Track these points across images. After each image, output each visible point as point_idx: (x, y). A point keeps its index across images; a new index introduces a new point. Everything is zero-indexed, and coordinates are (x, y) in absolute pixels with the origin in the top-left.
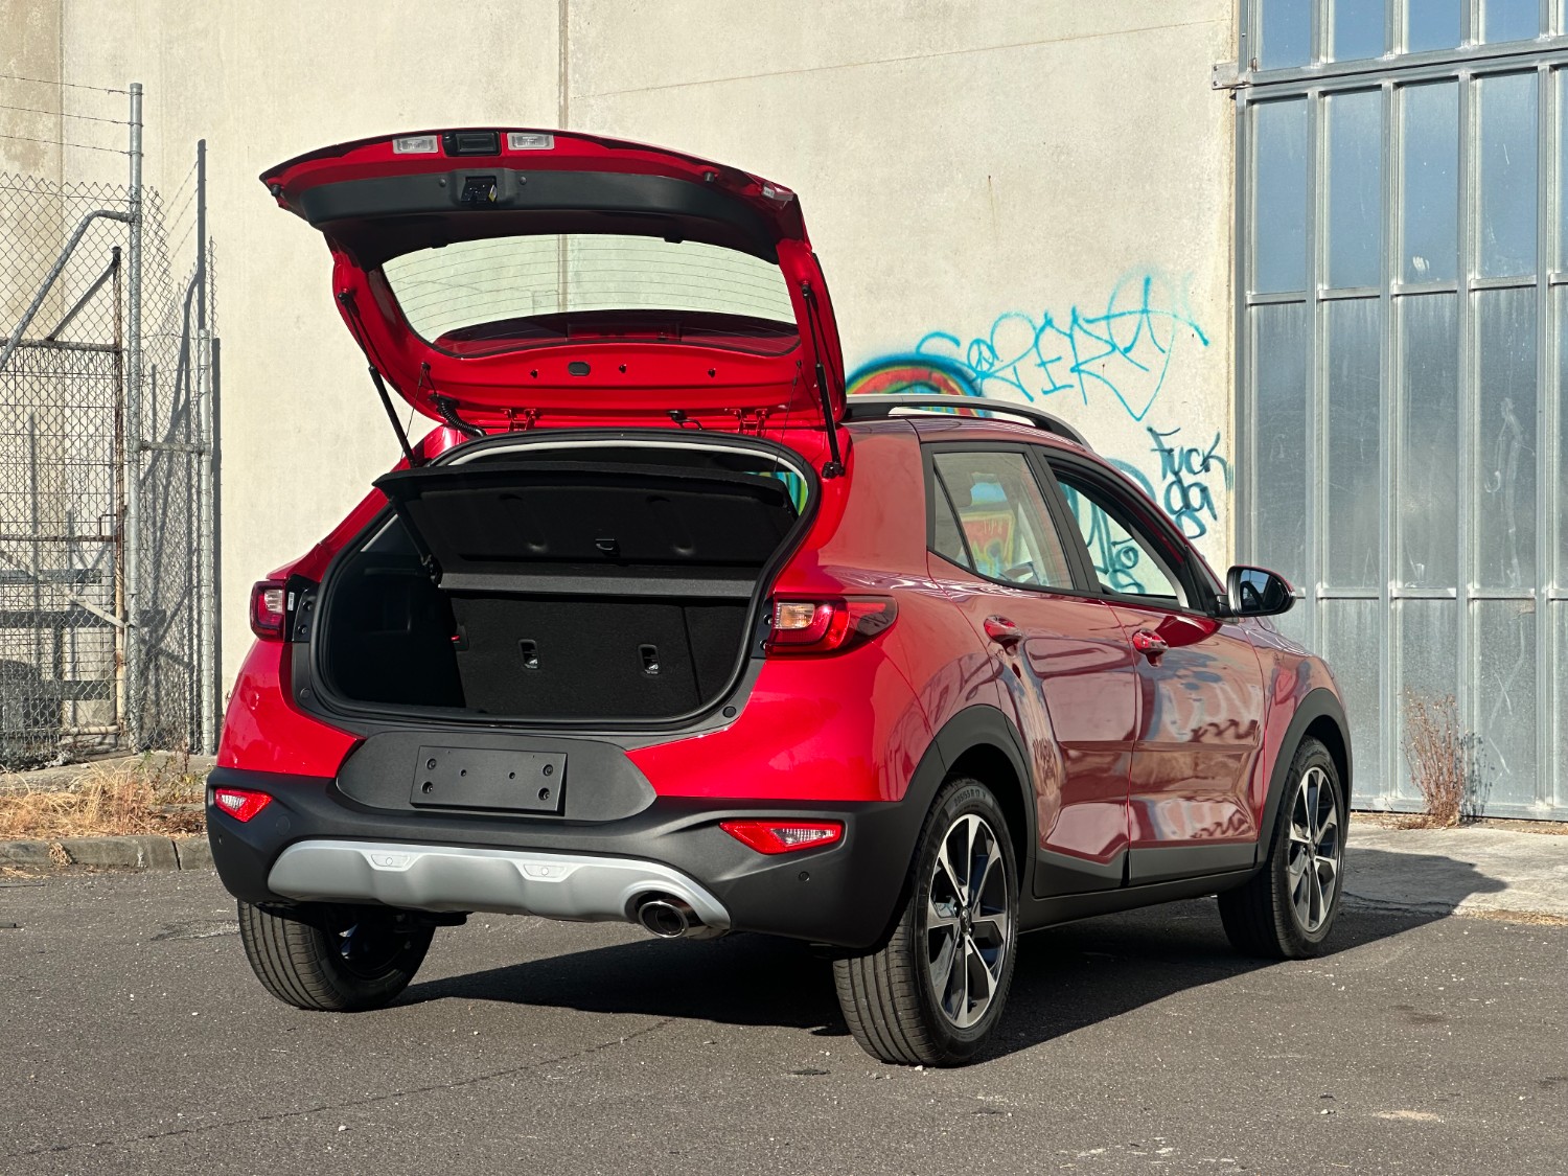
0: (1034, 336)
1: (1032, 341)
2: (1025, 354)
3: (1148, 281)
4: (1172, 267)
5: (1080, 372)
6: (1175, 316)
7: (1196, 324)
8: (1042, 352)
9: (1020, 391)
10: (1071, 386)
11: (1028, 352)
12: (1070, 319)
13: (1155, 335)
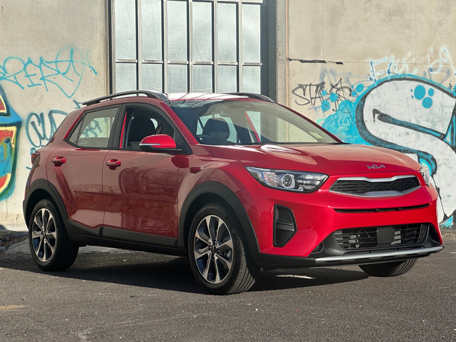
0: (24, 66)
1: (22, 67)
2: (20, 72)
3: (72, 51)
4: (82, 47)
5: (44, 80)
6: (84, 64)
7: (92, 67)
8: (27, 72)
9: (18, 85)
10: (41, 85)
11: (21, 71)
12: (39, 61)
13: (75, 69)
